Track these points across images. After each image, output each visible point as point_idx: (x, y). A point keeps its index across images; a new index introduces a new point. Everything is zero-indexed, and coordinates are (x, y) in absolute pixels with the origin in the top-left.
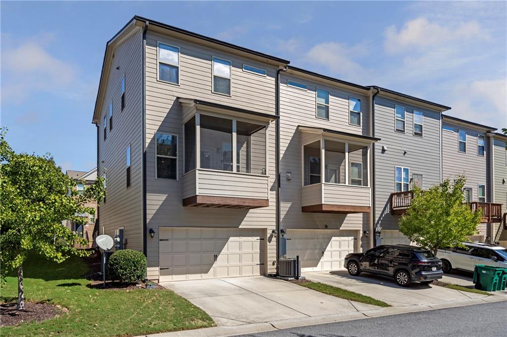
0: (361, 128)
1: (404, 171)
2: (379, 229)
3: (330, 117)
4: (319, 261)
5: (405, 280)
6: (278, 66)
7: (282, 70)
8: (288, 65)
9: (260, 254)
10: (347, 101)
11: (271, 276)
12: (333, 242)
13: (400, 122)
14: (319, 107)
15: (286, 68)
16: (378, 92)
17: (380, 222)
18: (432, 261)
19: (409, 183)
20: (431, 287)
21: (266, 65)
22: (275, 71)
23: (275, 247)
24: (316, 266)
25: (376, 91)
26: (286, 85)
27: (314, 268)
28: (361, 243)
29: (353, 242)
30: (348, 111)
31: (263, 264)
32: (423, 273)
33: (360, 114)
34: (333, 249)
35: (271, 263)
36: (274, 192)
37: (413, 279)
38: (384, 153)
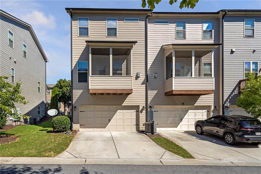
0: (213, 40)
1: (253, 64)
2: (227, 104)
3: (187, 37)
4: (179, 124)
5: (231, 140)
6: (147, 14)
7: (149, 16)
8: (152, 12)
9: (136, 119)
10: (201, 24)
11: (142, 132)
12: (189, 113)
13: (250, 30)
14: (178, 32)
15: (152, 14)
16: (226, 13)
17: (229, 100)
18: (256, 127)
19: (258, 72)
20: (259, 147)
21: (139, 15)
22: (145, 18)
23: (145, 116)
24: (176, 127)
25: (224, 13)
26: (154, 24)
27: (175, 128)
28: (212, 114)
29: (206, 113)
30: (201, 31)
31: (138, 125)
32: (246, 136)
33: (212, 31)
34: (190, 117)
35: (142, 124)
36: (144, 85)
37: (236, 140)
38: (232, 54)
